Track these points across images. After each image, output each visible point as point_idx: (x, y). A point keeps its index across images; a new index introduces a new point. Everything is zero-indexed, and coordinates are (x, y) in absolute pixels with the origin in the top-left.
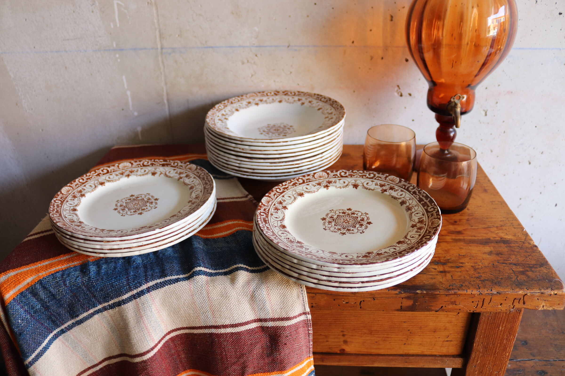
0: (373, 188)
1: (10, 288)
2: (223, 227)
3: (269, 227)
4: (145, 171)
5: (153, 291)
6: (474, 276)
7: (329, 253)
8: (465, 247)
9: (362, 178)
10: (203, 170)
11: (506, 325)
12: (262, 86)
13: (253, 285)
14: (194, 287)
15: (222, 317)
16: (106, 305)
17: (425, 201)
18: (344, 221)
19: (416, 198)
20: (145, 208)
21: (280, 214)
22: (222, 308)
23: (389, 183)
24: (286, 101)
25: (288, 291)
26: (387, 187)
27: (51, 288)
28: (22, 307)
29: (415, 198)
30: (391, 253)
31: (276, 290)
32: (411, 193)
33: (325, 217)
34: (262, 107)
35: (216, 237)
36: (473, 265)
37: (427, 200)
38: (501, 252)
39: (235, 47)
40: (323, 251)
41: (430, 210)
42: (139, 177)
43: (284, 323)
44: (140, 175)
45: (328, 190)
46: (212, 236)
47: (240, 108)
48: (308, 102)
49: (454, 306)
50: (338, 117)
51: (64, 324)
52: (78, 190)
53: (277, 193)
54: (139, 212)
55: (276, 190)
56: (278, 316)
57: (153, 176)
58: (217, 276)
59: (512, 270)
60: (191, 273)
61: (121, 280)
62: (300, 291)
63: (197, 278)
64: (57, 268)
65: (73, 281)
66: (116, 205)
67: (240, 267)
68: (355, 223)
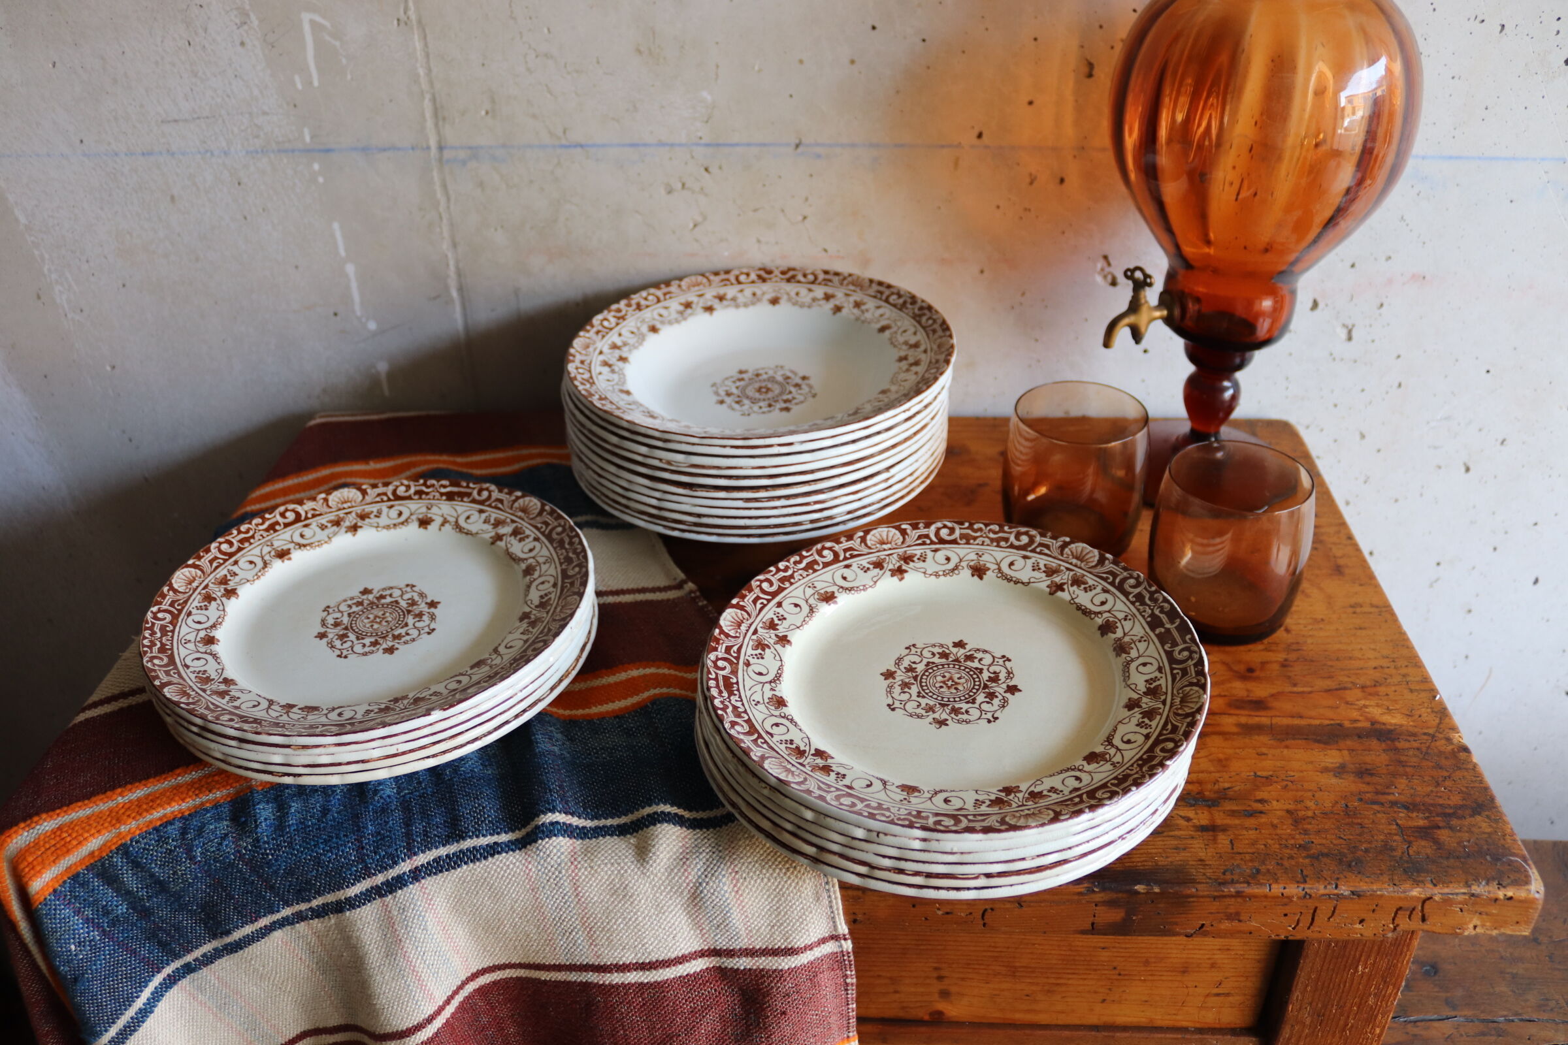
0: (1025, 580)
1: (44, 865)
2: (616, 684)
3: (739, 704)
4: (400, 514)
5: (429, 878)
6: (1292, 842)
7: (899, 790)
8: (1272, 751)
9: (998, 546)
10: (561, 517)
11: (1375, 962)
12: (723, 256)
13: (696, 868)
14: (539, 871)
15: (614, 945)
16: (304, 909)
17: (1168, 626)
18: (944, 682)
19: (1143, 616)
20: (403, 631)
21: (769, 663)
22: (615, 923)
23: (1071, 564)
24: (790, 299)
25: (789, 882)
26: (1066, 577)
27: (153, 866)
28: (78, 912)
29: (1140, 613)
30: (1066, 792)
31: (759, 881)
32: (1130, 597)
33: (893, 669)
34: (725, 316)
35: (595, 714)
36: (1291, 807)
37: (1172, 622)
38: (1369, 767)
39: (645, 145)
40: (884, 783)
41: (1180, 657)
42: (385, 530)
43: (779, 961)
44: (388, 527)
45: (903, 581)
46: (587, 711)
47: (663, 323)
48: (851, 305)
49: (1235, 923)
50: (934, 361)
51: (192, 951)
52: (218, 576)
53: (762, 596)
54: (385, 646)
55: (760, 586)
56: (763, 944)
57: (422, 530)
58: (601, 838)
59: (1397, 824)
60: (529, 828)
61: (341, 849)
62: (821, 885)
63: (547, 846)
64: (169, 810)
65: (212, 850)
66: (323, 623)
67: (662, 812)
68: (973, 688)
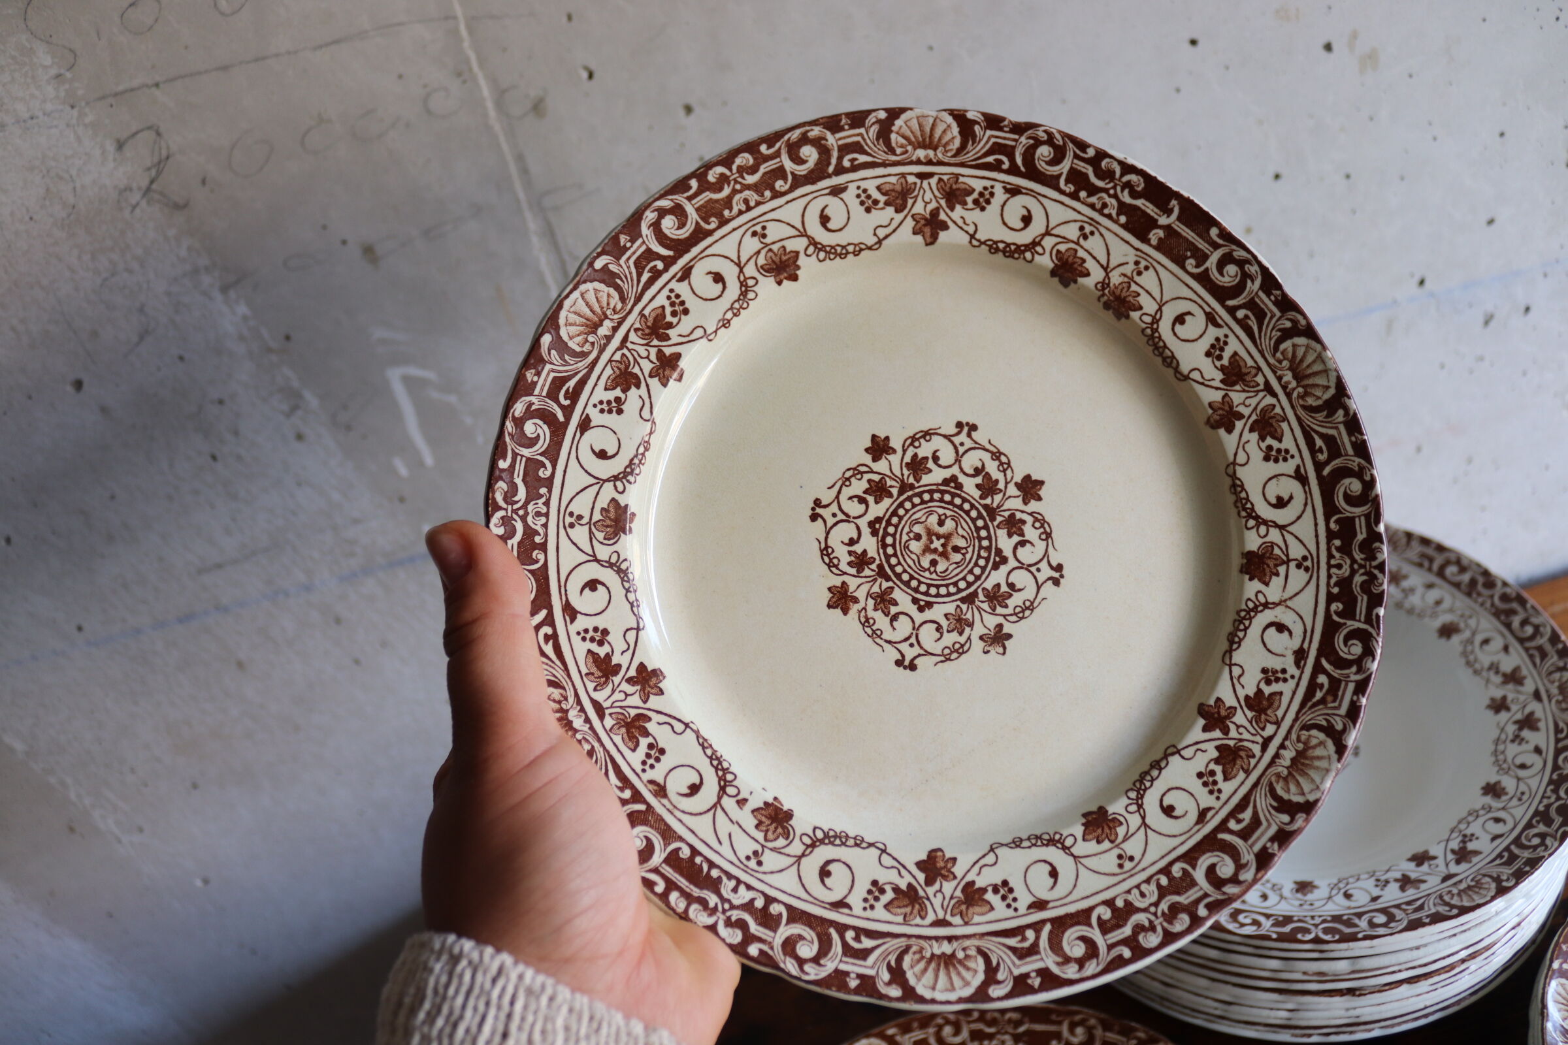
9: (776, 195)
17: (1163, 220)
18: (927, 549)
19: (1109, 217)
23: (918, 162)
26: (928, 196)
29: (1100, 211)
33: (836, 581)
37: (1169, 212)
45: (686, 378)
68: (978, 529)
